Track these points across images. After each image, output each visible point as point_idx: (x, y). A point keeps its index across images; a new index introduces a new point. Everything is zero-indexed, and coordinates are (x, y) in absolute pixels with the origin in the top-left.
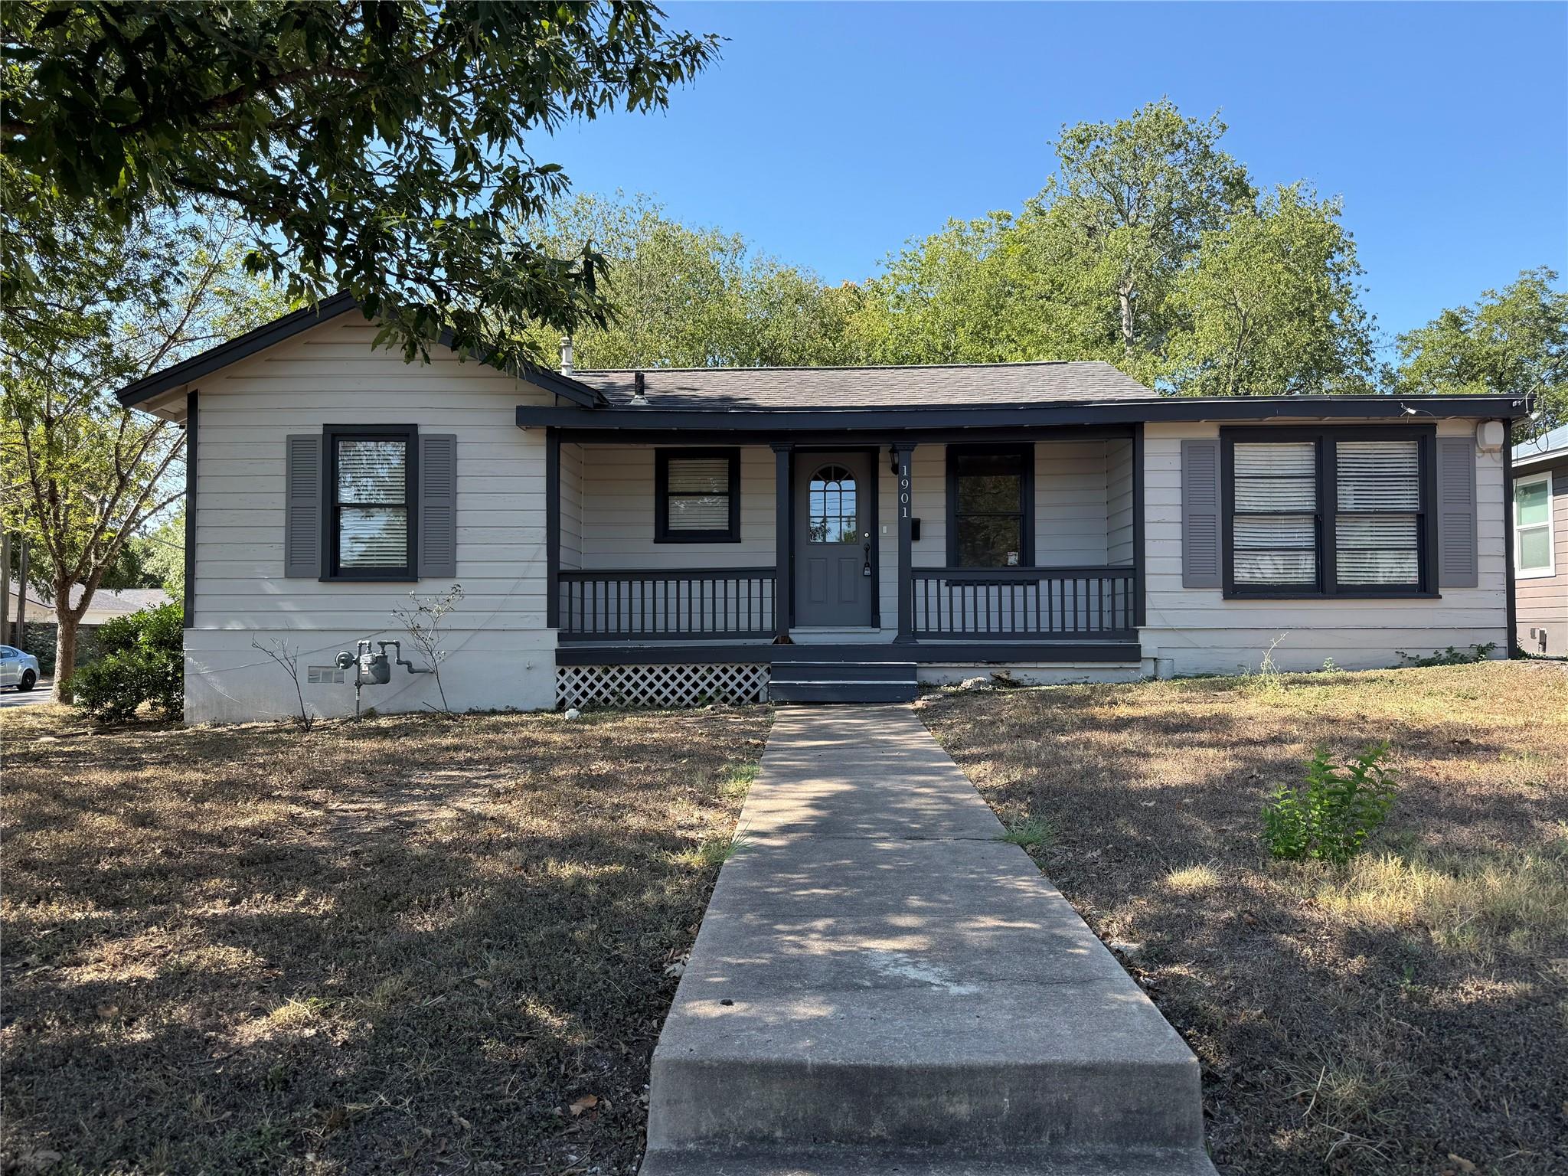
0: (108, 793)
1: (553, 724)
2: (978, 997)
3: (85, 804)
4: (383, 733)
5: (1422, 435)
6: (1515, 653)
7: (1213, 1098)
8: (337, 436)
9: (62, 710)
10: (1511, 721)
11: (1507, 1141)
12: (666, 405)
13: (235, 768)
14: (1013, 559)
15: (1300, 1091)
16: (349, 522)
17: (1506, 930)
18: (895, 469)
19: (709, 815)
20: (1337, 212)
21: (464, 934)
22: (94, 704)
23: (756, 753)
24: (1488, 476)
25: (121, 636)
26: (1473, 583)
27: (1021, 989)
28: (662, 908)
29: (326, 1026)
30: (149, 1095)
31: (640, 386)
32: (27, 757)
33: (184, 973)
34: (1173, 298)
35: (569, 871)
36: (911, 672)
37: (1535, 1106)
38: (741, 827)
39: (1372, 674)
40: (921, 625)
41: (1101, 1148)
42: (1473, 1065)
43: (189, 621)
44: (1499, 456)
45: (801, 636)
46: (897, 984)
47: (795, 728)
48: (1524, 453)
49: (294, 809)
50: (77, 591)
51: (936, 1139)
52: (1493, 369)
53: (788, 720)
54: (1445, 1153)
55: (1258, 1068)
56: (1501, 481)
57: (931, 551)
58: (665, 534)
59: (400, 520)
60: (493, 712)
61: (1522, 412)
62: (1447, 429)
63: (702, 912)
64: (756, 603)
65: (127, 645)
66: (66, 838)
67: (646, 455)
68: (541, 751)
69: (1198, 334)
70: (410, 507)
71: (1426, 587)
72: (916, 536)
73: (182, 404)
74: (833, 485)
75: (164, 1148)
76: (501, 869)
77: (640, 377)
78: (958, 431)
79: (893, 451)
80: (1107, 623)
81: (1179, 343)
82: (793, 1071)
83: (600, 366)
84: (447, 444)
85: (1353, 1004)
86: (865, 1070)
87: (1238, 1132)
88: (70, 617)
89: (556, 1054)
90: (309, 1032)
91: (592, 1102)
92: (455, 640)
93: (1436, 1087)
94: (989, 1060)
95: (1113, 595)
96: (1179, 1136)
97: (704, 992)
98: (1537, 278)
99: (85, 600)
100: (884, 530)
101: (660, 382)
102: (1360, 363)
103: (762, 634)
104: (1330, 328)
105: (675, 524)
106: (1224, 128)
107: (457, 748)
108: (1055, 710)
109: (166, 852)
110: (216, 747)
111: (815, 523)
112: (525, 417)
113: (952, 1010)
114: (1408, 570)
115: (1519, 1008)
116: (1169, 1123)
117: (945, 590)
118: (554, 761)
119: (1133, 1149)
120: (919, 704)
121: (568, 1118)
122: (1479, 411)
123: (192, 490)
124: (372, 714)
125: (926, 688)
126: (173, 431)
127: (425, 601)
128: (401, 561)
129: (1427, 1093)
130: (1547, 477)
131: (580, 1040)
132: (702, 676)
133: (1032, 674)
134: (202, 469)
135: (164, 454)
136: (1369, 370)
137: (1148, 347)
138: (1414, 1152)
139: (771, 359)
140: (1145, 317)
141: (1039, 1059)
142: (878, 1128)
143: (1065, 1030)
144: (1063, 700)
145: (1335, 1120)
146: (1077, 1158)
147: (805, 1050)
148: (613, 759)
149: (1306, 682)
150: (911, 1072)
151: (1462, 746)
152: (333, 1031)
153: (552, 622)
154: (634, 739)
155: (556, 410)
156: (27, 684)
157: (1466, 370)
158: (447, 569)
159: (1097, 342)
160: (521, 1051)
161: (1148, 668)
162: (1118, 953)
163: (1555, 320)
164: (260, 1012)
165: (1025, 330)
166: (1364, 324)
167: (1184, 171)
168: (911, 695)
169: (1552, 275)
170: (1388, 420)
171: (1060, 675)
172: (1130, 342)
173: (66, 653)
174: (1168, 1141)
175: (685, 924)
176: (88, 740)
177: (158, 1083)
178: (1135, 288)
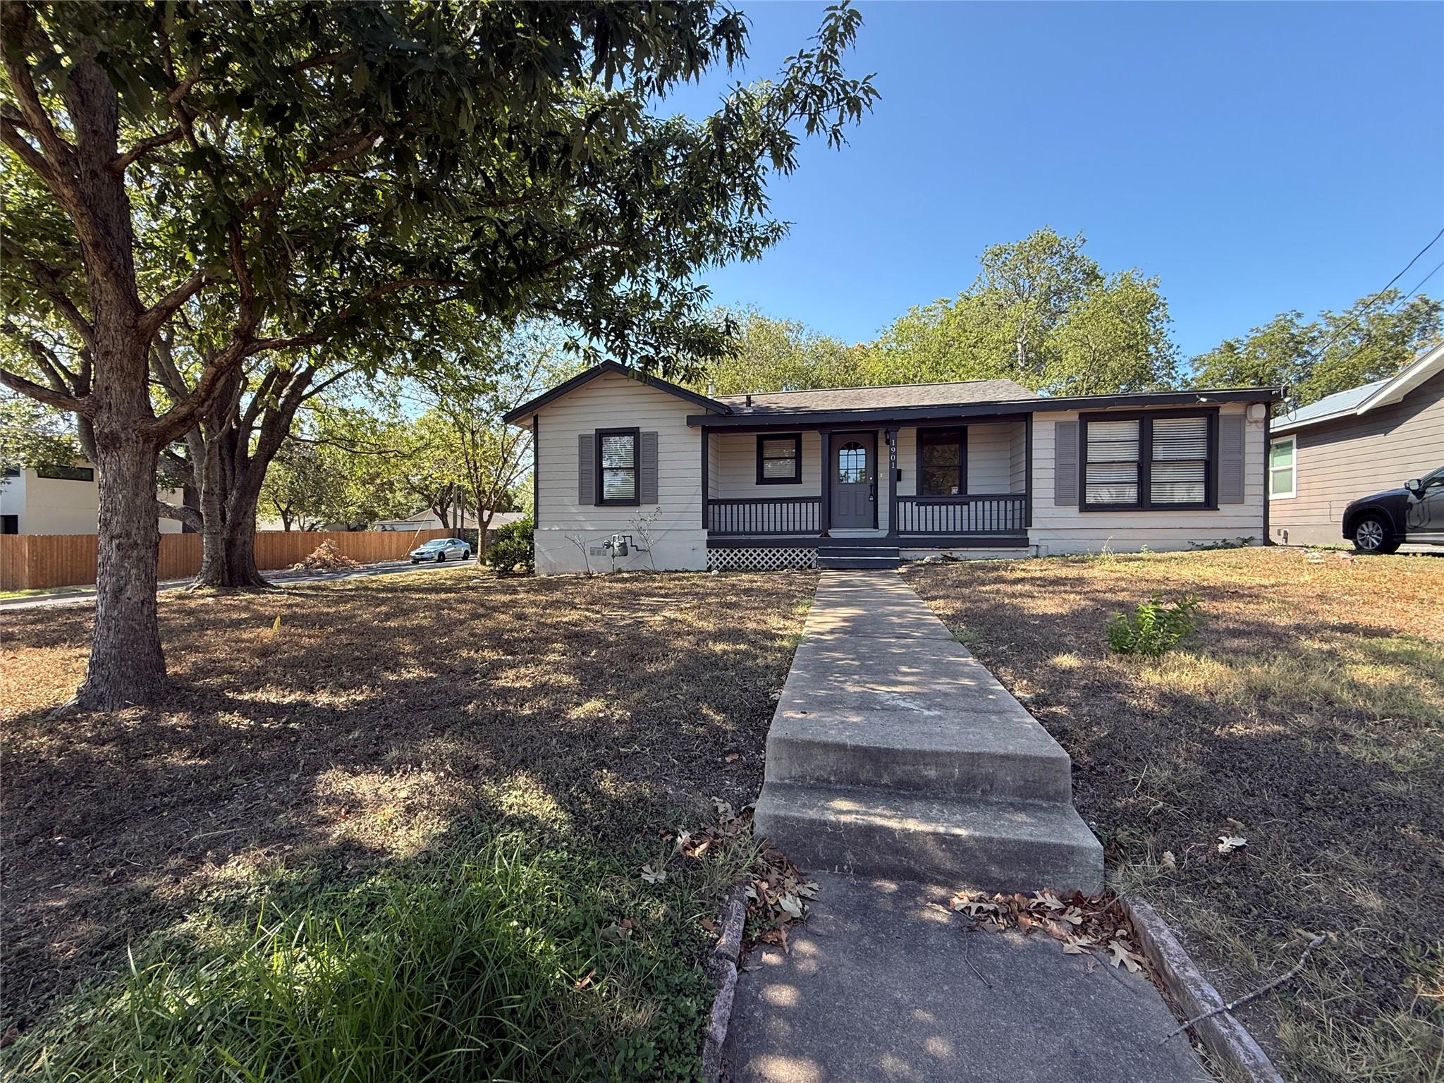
0: (505, 604)
1: (706, 577)
2: (940, 717)
3: (495, 609)
4: (624, 580)
5: (1210, 414)
6: (1267, 542)
7: (1077, 778)
8: (602, 434)
9: (481, 567)
10: (1266, 582)
11: (1267, 813)
12: (763, 412)
13: (558, 595)
14: (955, 491)
15: (1131, 778)
16: (607, 477)
17: (1265, 698)
18: (888, 442)
19: (788, 623)
20: (1155, 285)
21: (671, 674)
22: (495, 565)
23: (812, 593)
24: (1254, 438)
25: (507, 534)
26: (1241, 501)
27: (964, 714)
28: (767, 667)
29: (609, 712)
30: (532, 738)
31: (749, 402)
32: (468, 588)
33: (544, 685)
34: (1049, 343)
35: (719, 648)
36: (896, 553)
37: (1286, 796)
38: (805, 629)
39: (1173, 554)
40: (902, 528)
41: (1010, 799)
42: (1245, 770)
43: (536, 526)
44: (1261, 425)
45: (834, 534)
46: (895, 709)
47: (832, 582)
48: (1278, 424)
49: (588, 614)
50: (486, 513)
51: (917, 787)
52: (1256, 375)
53: (829, 578)
54: (1225, 817)
55: (1105, 764)
56: (1262, 439)
57: (908, 487)
58: (761, 480)
59: (630, 477)
60: (677, 571)
61: (1278, 398)
62: (1226, 410)
63: (788, 670)
64: (810, 516)
65: (509, 538)
66: (489, 624)
67: (752, 438)
68: (702, 590)
69: (1064, 362)
70: (636, 469)
71: (1210, 503)
72: (899, 479)
73: (531, 421)
74: (852, 452)
75: (540, 762)
76: (686, 644)
77: (749, 398)
78: (924, 420)
79: (887, 432)
80: (1009, 526)
81: (1052, 368)
82: (840, 747)
83: (727, 393)
84: (654, 436)
85: (1164, 733)
86: (879, 749)
87: (1092, 797)
88: (484, 525)
89: (717, 731)
90: (601, 715)
91: (736, 757)
92: (657, 535)
93: (1219, 781)
94: (947, 749)
95: (1013, 510)
96: (1057, 796)
97: (792, 707)
98: (1288, 318)
99: (490, 516)
100: (881, 475)
101: (760, 400)
102: (1168, 375)
103: (813, 532)
104: (1149, 355)
105: (766, 475)
106: (1084, 241)
107: (661, 588)
108: (980, 573)
109: (532, 631)
110: (548, 586)
111: (842, 472)
112: (691, 421)
113: (925, 723)
114: (1198, 495)
115: (1274, 740)
116: (1051, 788)
117: (916, 508)
118: (708, 595)
119: (1029, 801)
120: (901, 570)
121: (725, 764)
122: (1249, 399)
123: (536, 464)
124: (620, 571)
125: (904, 562)
126: (528, 434)
127: (644, 515)
128: (632, 496)
129: (1214, 784)
130: (1293, 438)
131: (729, 727)
132: (782, 555)
133: (965, 554)
134: (541, 452)
135: (523, 447)
136: (1174, 378)
137: (1034, 371)
138: (1205, 815)
139: (816, 386)
140: (1032, 355)
141: (976, 750)
142: (885, 780)
143: (990, 736)
144: (983, 568)
145: (1153, 795)
146: (997, 803)
147: (848, 739)
148: (737, 595)
149: (1130, 560)
150: (904, 752)
151: (1235, 593)
152: (612, 715)
153: (705, 526)
154: (748, 585)
155: (707, 416)
156: (465, 557)
157: (1238, 375)
158: (655, 501)
159: (1003, 370)
160: (700, 730)
161: (1033, 551)
162: (1018, 698)
163: (1299, 343)
164: (578, 704)
165: (960, 365)
166: (1171, 351)
167: (1059, 268)
168: (897, 565)
169: (1299, 315)
170: (1188, 406)
171: (981, 555)
172: (1023, 369)
173: (483, 542)
174: (1049, 798)
175: (779, 675)
176: (494, 581)
177: (535, 733)
178: (1026, 337)
